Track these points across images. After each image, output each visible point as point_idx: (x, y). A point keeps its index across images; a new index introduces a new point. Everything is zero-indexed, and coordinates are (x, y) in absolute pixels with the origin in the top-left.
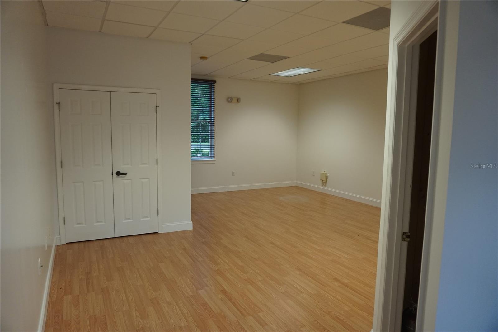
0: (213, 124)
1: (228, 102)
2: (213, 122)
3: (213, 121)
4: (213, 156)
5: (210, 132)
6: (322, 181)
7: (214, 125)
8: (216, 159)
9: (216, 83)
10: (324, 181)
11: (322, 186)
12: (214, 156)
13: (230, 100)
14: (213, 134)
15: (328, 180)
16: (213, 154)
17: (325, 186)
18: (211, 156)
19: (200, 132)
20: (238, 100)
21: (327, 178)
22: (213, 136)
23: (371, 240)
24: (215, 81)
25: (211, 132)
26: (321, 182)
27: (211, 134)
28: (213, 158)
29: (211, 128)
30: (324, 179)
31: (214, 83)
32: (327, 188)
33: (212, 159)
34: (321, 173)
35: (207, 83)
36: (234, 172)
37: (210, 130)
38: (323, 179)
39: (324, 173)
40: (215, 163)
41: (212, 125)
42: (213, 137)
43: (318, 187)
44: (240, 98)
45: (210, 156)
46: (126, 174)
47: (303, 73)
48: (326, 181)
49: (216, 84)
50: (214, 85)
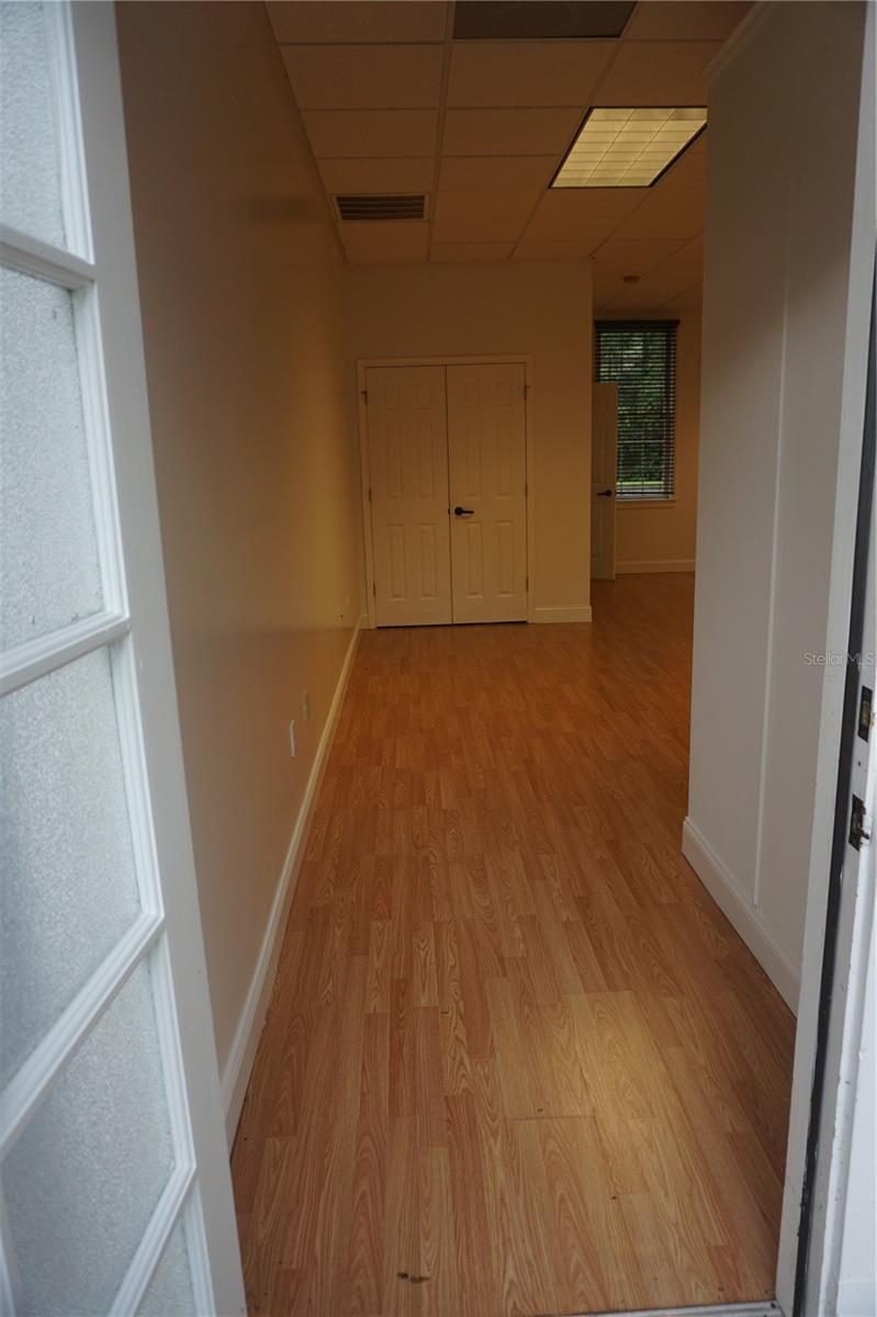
2: (672, 414)
3: (671, 411)
4: (670, 490)
5: (664, 437)
7: (673, 422)
8: (676, 499)
9: (679, 325)
12: (673, 490)
14: (671, 441)
16: (670, 487)
18: (666, 490)
19: (643, 438)
22: (671, 445)
24: (678, 322)
25: (667, 437)
27: (667, 441)
28: (670, 495)
29: (668, 428)
31: (677, 328)
33: (668, 497)
37: (666, 433)
40: (674, 507)
41: (669, 422)
45: (663, 490)
46: (472, 512)
49: (680, 328)
50: (675, 334)
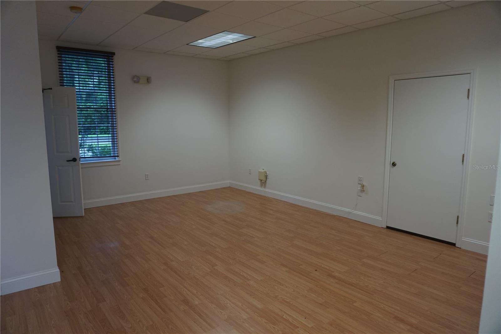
0: (114, 112)
1: (135, 82)
2: (114, 110)
3: (113, 107)
4: (116, 155)
5: (110, 123)
6: (261, 180)
7: (115, 114)
8: (120, 160)
9: (114, 56)
10: (263, 181)
11: (261, 186)
12: (118, 155)
13: (136, 80)
14: (115, 125)
15: (268, 179)
16: (116, 152)
17: (265, 187)
18: (114, 155)
19: (96, 123)
20: (148, 80)
21: (266, 177)
22: (115, 128)
23: (334, 277)
24: (114, 54)
25: (112, 123)
26: (259, 182)
27: (112, 125)
28: (116, 157)
29: (112, 118)
30: (263, 178)
31: (112, 57)
32: (267, 190)
33: (115, 159)
34: (259, 171)
35: (103, 56)
36: (148, 175)
37: (110, 120)
38: (261, 179)
39: (263, 171)
40: (119, 165)
41: (113, 114)
42: (115, 130)
43: (256, 188)
44: (150, 77)
45: (112, 155)
47: (231, 42)
48: (266, 181)
49: (115, 58)
50: (113, 59)
